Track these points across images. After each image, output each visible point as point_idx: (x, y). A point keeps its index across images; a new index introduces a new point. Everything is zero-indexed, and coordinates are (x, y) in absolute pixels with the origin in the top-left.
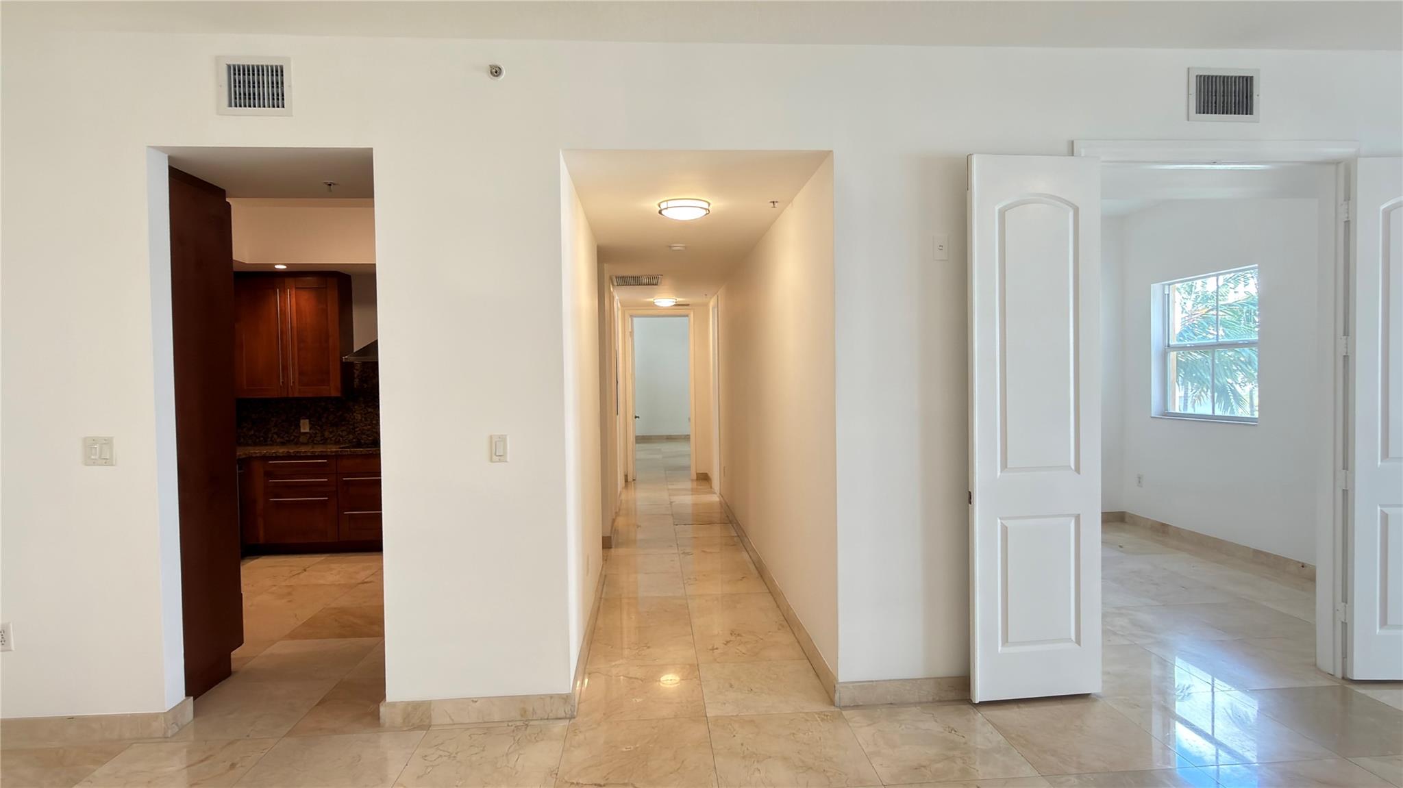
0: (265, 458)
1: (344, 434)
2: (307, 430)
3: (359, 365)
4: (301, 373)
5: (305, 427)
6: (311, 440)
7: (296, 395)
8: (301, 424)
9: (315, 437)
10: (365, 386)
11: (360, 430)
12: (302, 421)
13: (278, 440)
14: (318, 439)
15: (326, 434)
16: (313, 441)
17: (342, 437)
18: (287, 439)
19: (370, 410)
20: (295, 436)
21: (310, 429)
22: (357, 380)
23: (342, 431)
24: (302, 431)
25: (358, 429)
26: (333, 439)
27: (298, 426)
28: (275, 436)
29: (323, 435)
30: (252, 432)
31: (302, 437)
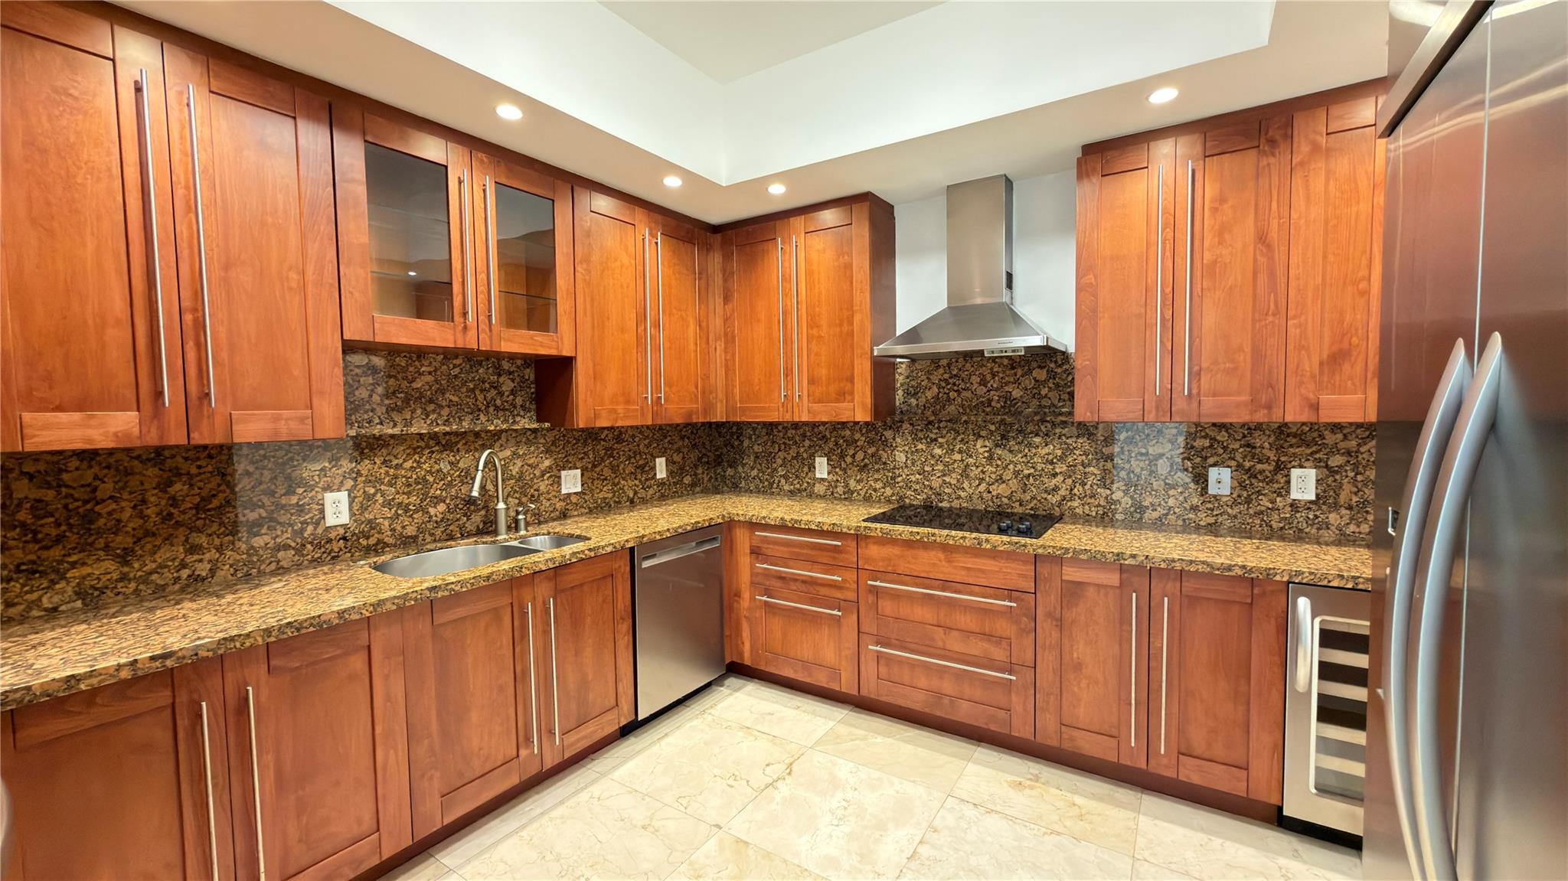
0: (753, 526)
1: (879, 485)
2: (825, 476)
3: (904, 366)
4: (812, 381)
5: (822, 468)
6: (830, 496)
7: (805, 418)
8: (817, 465)
9: (836, 487)
10: (913, 401)
11: (903, 481)
12: (818, 460)
13: (786, 487)
14: (840, 490)
15: (852, 483)
16: (832, 493)
17: (875, 490)
18: (798, 486)
19: (920, 446)
20: (808, 483)
21: (829, 473)
22: (900, 392)
23: (876, 480)
24: (818, 476)
25: (900, 479)
26: (862, 493)
27: (812, 467)
28: (783, 481)
29: (847, 485)
30: (755, 473)
31: (817, 485)
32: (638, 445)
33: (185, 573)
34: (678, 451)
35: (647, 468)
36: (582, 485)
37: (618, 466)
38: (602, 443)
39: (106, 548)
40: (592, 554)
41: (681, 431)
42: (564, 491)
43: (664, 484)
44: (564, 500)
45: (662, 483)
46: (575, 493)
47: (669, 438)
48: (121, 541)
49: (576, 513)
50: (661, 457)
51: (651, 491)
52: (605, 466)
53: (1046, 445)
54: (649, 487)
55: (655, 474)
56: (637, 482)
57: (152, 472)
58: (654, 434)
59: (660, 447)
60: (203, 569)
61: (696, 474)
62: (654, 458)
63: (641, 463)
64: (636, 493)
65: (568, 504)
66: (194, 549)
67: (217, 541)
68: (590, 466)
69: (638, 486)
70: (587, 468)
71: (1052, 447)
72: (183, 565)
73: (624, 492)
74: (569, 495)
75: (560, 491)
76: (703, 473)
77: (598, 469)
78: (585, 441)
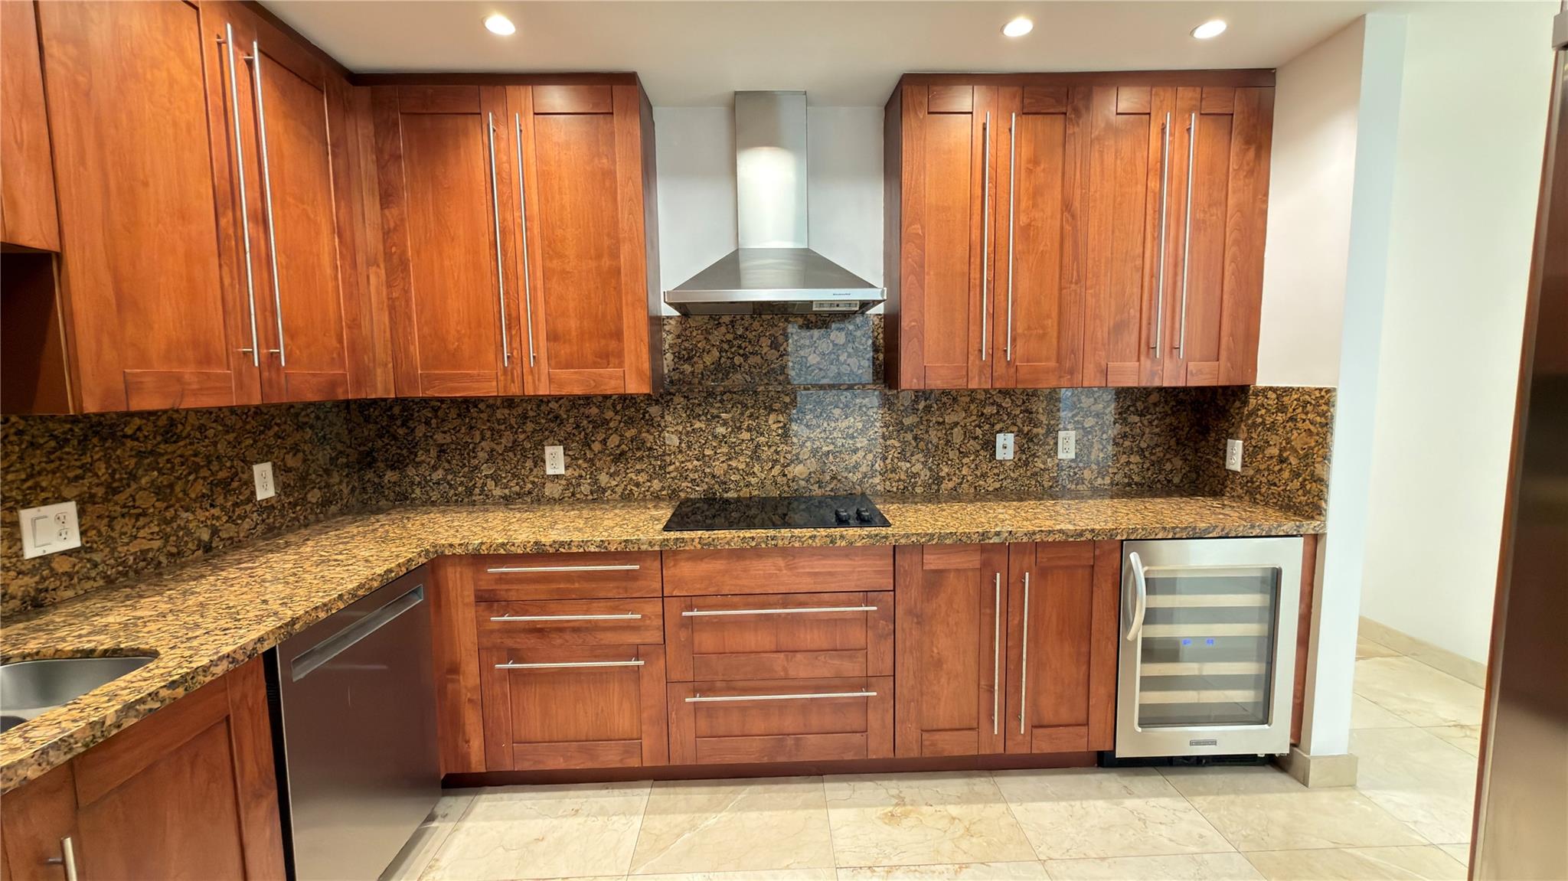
0: (479, 559)
1: (642, 478)
2: (561, 471)
3: (673, 322)
4: (553, 337)
5: (555, 461)
6: (571, 497)
7: (543, 390)
8: (547, 457)
9: (579, 485)
10: (688, 368)
11: (676, 469)
12: (548, 450)
13: (498, 492)
14: (585, 488)
15: (603, 479)
16: (573, 494)
17: (637, 485)
18: (517, 488)
19: (698, 425)
20: (533, 483)
21: (567, 468)
22: (669, 356)
23: (639, 472)
24: (550, 471)
25: (672, 468)
26: (619, 490)
27: (540, 461)
28: (491, 484)
29: (596, 482)
30: (439, 474)
31: (548, 485)
32: (215, 444)
34: (295, 449)
35: (235, 484)
36: (83, 534)
37: (171, 486)
38: (129, 443)
40: (180, 692)
41: (297, 415)
42: (31, 551)
43: (273, 507)
44: (31, 572)
45: (267, 507)
46: (64, 553)
47: (276, 428)
49: (70, 593)
50: (262, 461)
51: (247, 524)
52: (141, 489)
53: (846, 418)
54: (243, 518)
55: (253, 493)
56: (216, 511)
58: (245, 422)
59: (260, 444)
61: (328, 486)
62: (248, 464)
63: (222, 475)
64: (215, 532)
65: (44, 579)
68: (100, 492)
69: (218, 518)
70: (92, 496)
71: (852, 420)
73: (189, 533)
74: (46, 560)
75: (19, 554)
76: (341, 482)
77: (121, 498)
78: (84, 440)
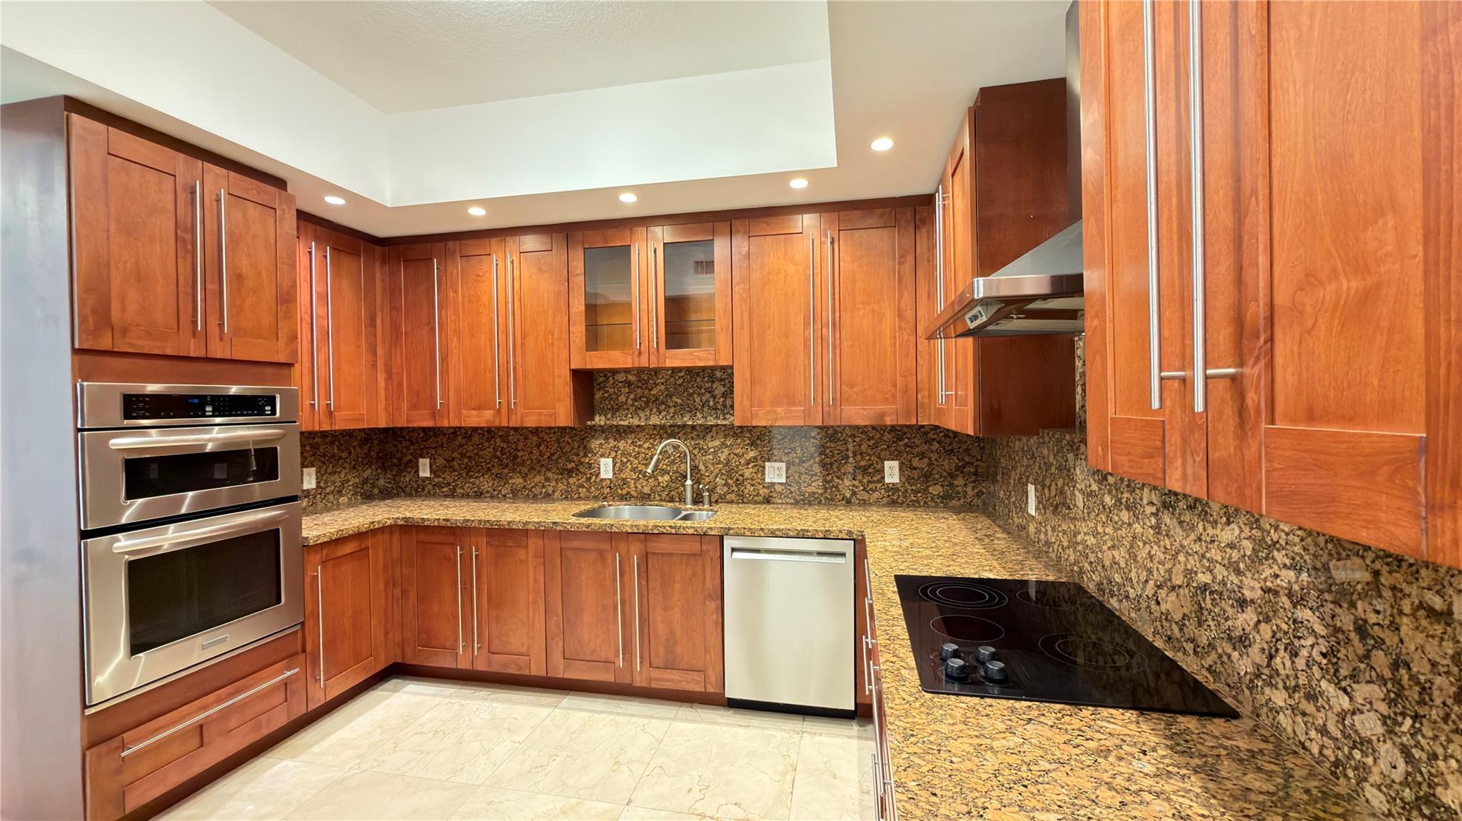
2: (1034, 512)
5: (1032, 500)
8: (1029, 494)
12: (1029, 487)
13: (1016, 521)
20: (1025, 518)
21: (1036, 510)
23: (1063, 533)
24: (1030, 510)
27: (1026, 497)
31: (1030, 524)
32: (860, 446)
33: (544, 490)
34: (922, 455)
35: (871, 470)
36: (787, 477)
37: (831, 464)
38: (812, 440)
39: (520, 472)
41: (926, 433)
42: (767, 480)
43: (898, 490)
44: (768, 488)
45: (893, 489)
46: (779, 483)
47: (907, 440)
48: (525, 470)
49: (780, 501)
50: (892, 459)
51: (876, 495)
52: (815, 463)
54: (874, 491)
55: (883, 478)
56: (856, 483)
57: (535, 438)
58: (882, 435)
59: (893, 449)
60: (550, 490)
61: (951, 485)
62: (883, 461)
63: (863, 463)
64: (854, 493)
65: (771, 492)
66: (547, 479)
67: (556, 477)
68: (797, 461)
69: (857, 487)
70: (793, 462)
72: (543, 487)
73: (838, 491)
74: (773, 484)
75: (764, 479)
76: (965, 485)
77: (806, 465)
78: (793, 437)
